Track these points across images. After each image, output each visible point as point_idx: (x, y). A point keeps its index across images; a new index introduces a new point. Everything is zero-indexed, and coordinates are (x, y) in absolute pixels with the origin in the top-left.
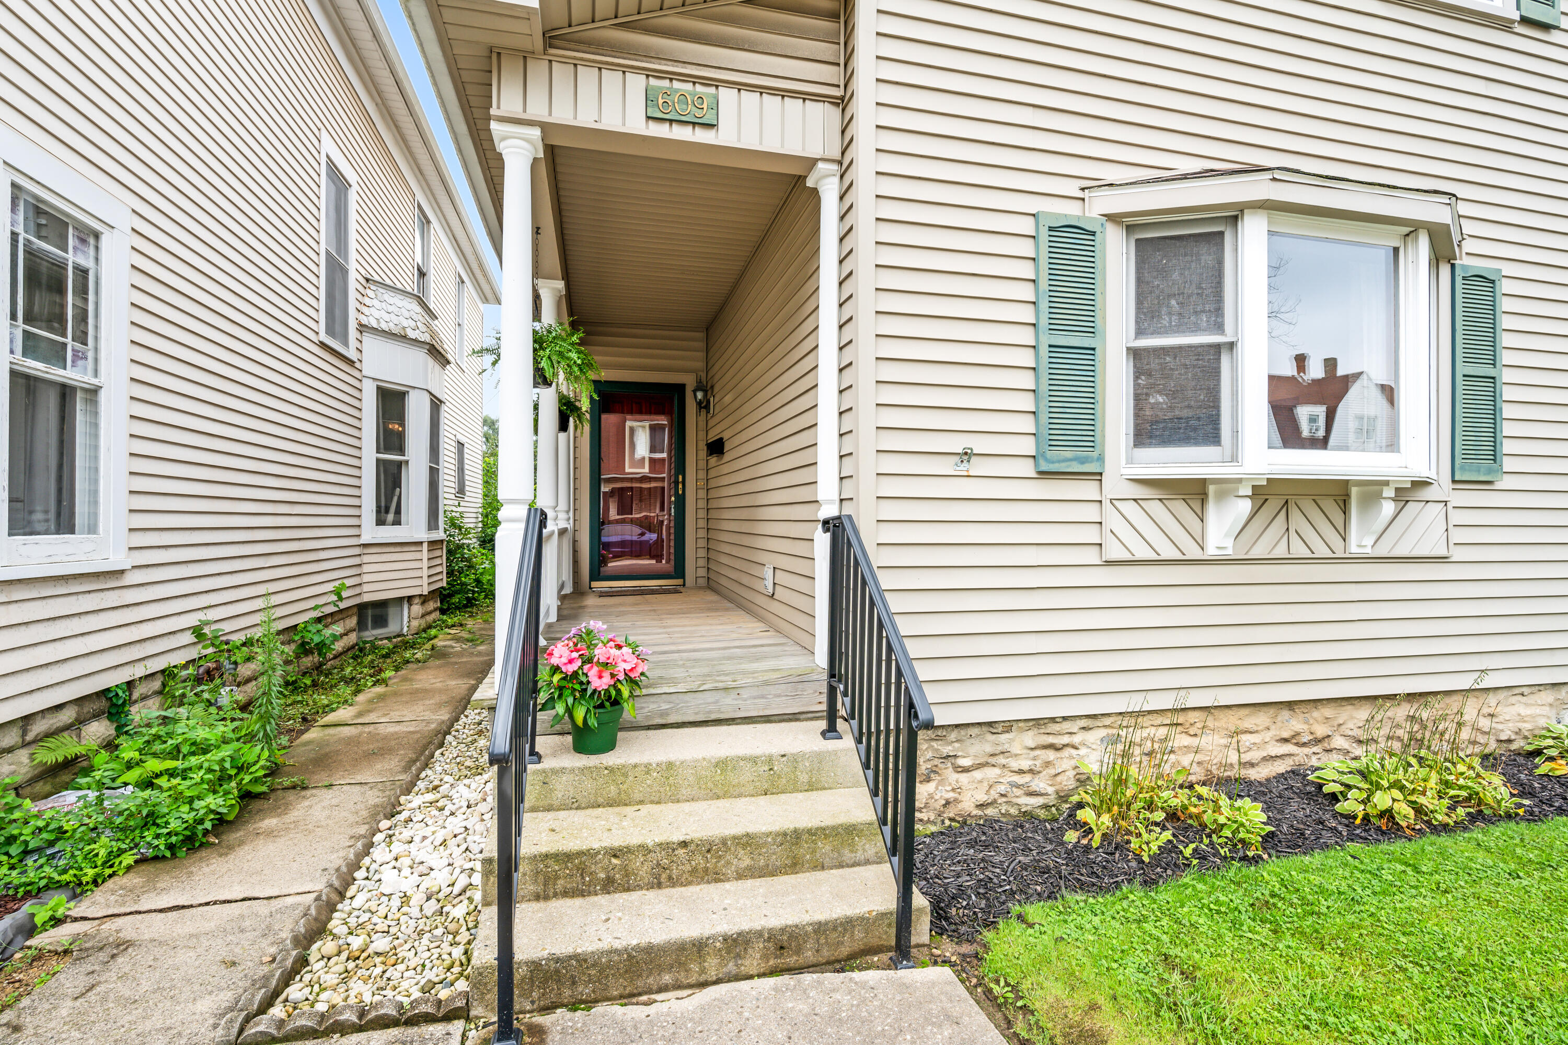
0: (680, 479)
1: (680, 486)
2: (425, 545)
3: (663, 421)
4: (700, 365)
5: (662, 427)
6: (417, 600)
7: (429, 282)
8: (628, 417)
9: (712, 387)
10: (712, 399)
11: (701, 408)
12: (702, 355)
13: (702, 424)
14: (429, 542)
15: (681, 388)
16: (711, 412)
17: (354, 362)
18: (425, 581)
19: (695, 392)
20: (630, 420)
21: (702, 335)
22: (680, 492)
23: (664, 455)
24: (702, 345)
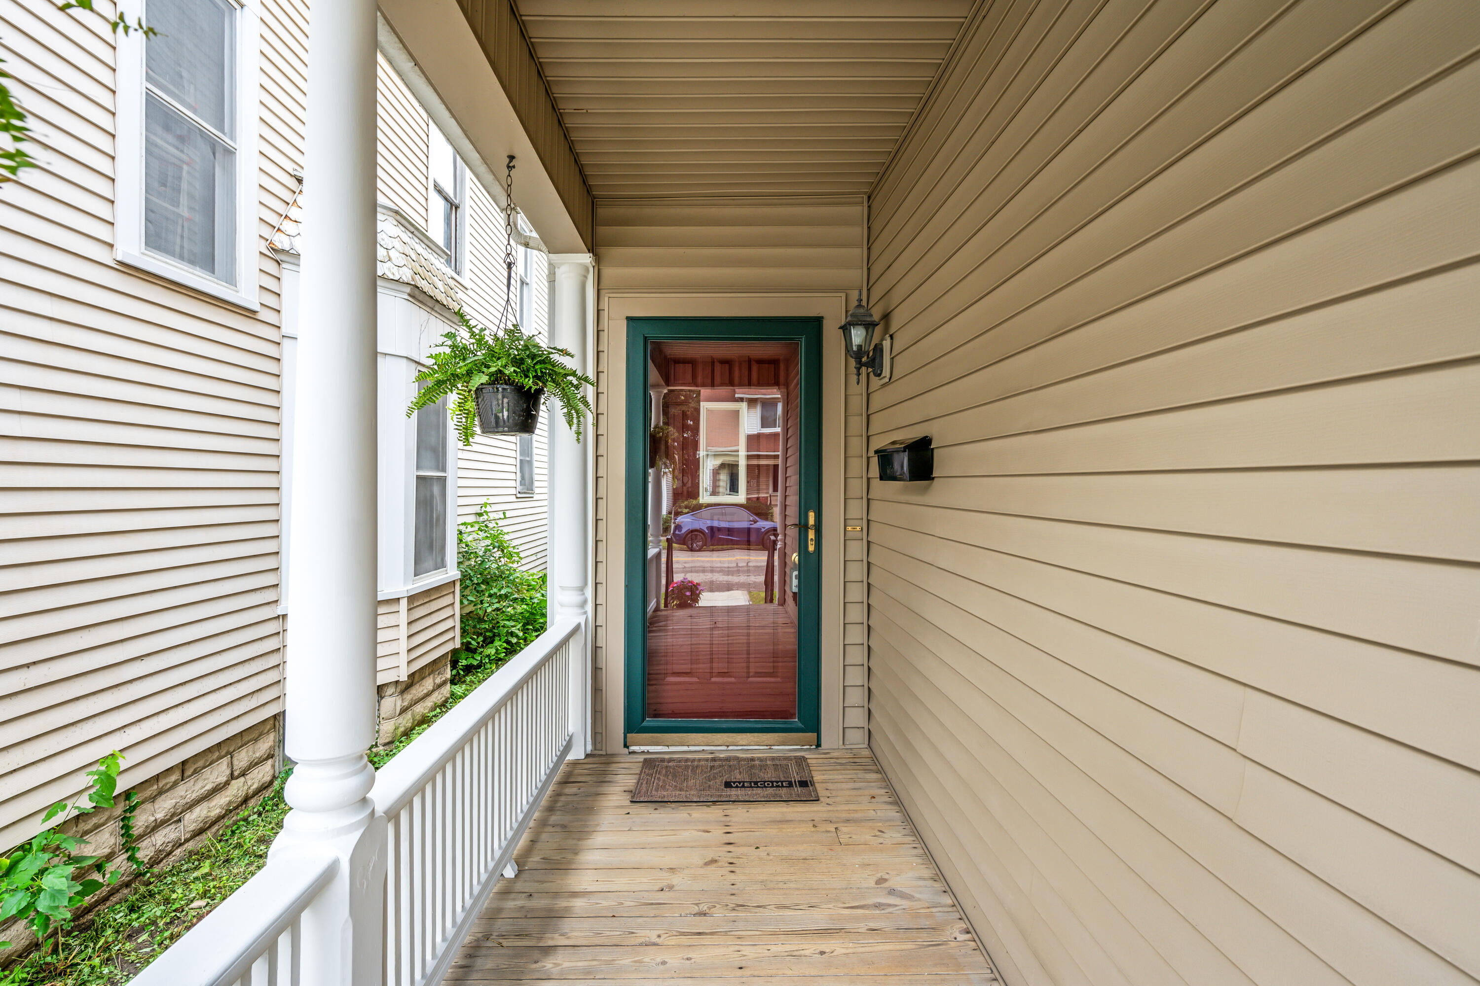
0: (812, 521)
1: (811, 535)
2: (404, 603)
3: (774, 393)
4: (856, 275)
5: (772, 403)
6: (390, 690)
7: (463, 217)
8: (705, 392)
9: (886, 317)
10: (886, 344)
11: (860, 365)
12: (858, 253)
13: (858, 403)
14: (411, 599)
15: (814, 325)
16: (886, 372)
17: (255, 312)
18: (404, 658)
19: (845, 329)
20: (710, 399)
21: (858, 211)
22: (811, 548)
23: (778, 430)
24: (858, 232)
